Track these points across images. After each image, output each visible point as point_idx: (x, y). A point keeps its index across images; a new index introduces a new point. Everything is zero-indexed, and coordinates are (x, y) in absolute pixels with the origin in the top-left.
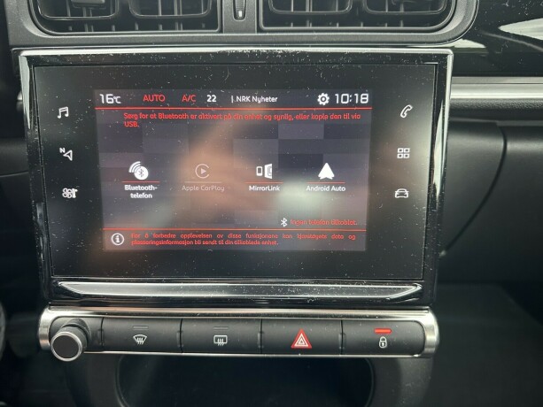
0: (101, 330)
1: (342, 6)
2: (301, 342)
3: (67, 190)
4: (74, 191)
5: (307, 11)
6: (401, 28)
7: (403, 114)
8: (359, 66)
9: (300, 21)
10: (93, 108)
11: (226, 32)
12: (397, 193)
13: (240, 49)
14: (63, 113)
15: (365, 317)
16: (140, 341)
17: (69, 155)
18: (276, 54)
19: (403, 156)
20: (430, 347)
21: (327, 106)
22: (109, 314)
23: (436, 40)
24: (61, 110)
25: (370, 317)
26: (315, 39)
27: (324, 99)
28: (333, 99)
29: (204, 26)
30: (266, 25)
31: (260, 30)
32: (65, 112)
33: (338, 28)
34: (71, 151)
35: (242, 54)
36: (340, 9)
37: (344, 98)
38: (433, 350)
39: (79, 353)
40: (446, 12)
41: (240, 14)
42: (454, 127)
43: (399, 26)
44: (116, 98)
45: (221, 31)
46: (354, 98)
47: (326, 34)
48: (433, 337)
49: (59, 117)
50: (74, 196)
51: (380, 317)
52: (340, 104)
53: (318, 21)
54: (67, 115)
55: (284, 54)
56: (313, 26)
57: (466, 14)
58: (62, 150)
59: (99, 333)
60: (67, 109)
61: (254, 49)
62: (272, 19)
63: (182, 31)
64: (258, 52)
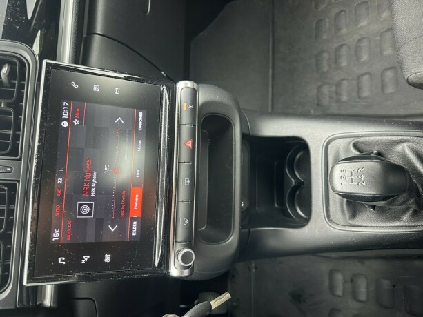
1: (11, 114)
2: (189, 144)
3: (106, 259)
4: (106, 255)
6: (26, 83)
7: (76, 86)
8: (49, 105)
9: (17, 138)
10: (60, 244)
11: (19, 178)
12: (117, 93)
13: (34, 164)
14: (63, 261)
15: (178, 114)
16: (187, 222)
17: (86, 258)
18: (38, 146)
19: (98, 88)
20: (194, 85)
21: (68, 122)
24: (60, 262)
26: (28, 129)
27: (65, 124)
28: (65, 120)
29: (13, 192)
30: (17, 156)
31: (20, 159)
32: (62, 259)
33: (23, 117)
34: (84, 257)
35: (37, 163)
37: (65, 114)
39: (192, 252)
40: (19, 59)
41: (9, 169)
42: (85, 62)
43: (24, 84)
44: (56, 231)
45: (19, 181)
46: (65, 109)
47: (26, 123)
48: (189, 84)
49: (64, 263)
50: (109, 255)
52: (69, 116)
53: (17, 127)
54: (64, 259)
55: (39, 142)
56: (20, 131)
58: (83, 262)
60: (60, 259)
61: (35, 157)
62: (14, 152)
64: (37, 155)
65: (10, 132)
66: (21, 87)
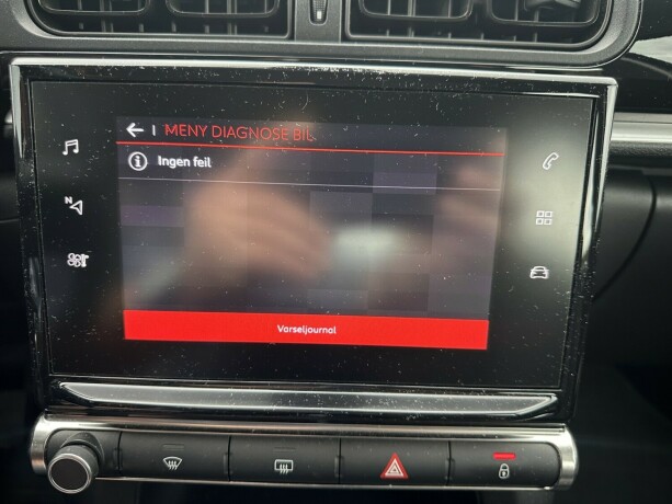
0: (119, 449)
1: (457, 11)
2: (394, 470)
3: (75, 256)
4: (84, 257)
5: (410, 15)
6: (535, 43)
7: (547, 164)
8: (490, 97)
9: (399, 28)
10: (113, 142)
11: (298, 39)
12: (533, 271)
13: (325, 67)
14: (71, 148)
15: (481, 437)
16: (173, 466)
17: (78, 207)
18: (375, 75)
19: (544, 222)
20: (567, 476)
22: (129, 427)
23: (584, 62)
24: (67, 144)
25: (488, 437)
26: (420, 53)
29: (266, 29)
30: (353, 31)
31: (345, 39)
32: (74, 147)
33: (449, 39)
34: (80, 202)
35: (328, 73)
36: (453, 14)
38: (571, 481)
39: (88, 481)
40: (597, 26)
41: (319, 15)
43: (531, 40)
45: (291, 38)
47: (436, 47)
48: (570, 464)
49: (65, 153)
50: (84, 265)
51: (500, 437)
53: (423, 29)
54: (76, 151)
55: (386, 75)
56: (416, 35)
57: (624, 27)
58: (68, 200)
59: (115, 453)
60: (76, 142)
61: (345, 67)
62: (361, 24)
63: (236, 36)
64: (351, 72)
65: (411, 14)
66: (524, 34)
